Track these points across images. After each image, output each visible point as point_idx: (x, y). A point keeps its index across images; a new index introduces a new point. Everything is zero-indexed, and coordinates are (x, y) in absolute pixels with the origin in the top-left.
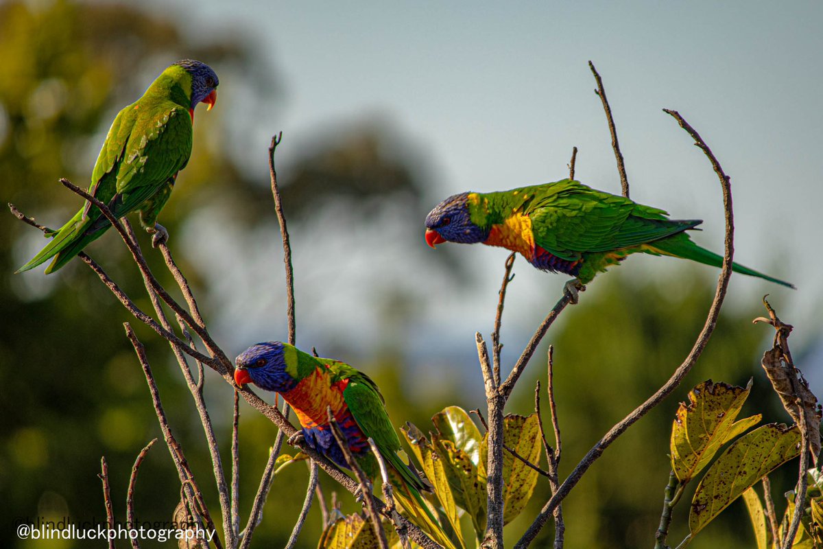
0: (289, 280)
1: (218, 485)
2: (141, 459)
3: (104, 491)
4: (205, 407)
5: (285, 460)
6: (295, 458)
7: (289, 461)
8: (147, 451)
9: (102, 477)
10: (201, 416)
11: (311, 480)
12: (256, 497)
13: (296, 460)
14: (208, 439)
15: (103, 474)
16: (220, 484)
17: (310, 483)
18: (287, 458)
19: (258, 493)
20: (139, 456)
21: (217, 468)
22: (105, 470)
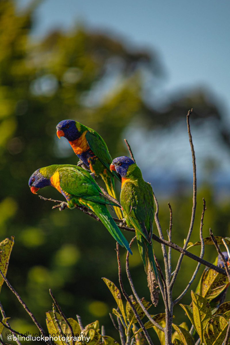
0: (194, 170)
1: (163, 254)
2: (132, 242)
3: (117, 256)
4: (159, 222)
5: (190, 245)
6: (195, 244)
7: (192, 245)
8: (134, 239)
9: (117, 250)
10: (157, 225)
11: (201, 253)
12: (179, 260)
13: (195, 245)
14: (160, 235)
15: (117, 249)
16: (164, 254)
17: (201, 254)
18: (191, 244)
19: (180, 258)
20: (131, 241)
21: (163, 247)
22: (118, 247)
